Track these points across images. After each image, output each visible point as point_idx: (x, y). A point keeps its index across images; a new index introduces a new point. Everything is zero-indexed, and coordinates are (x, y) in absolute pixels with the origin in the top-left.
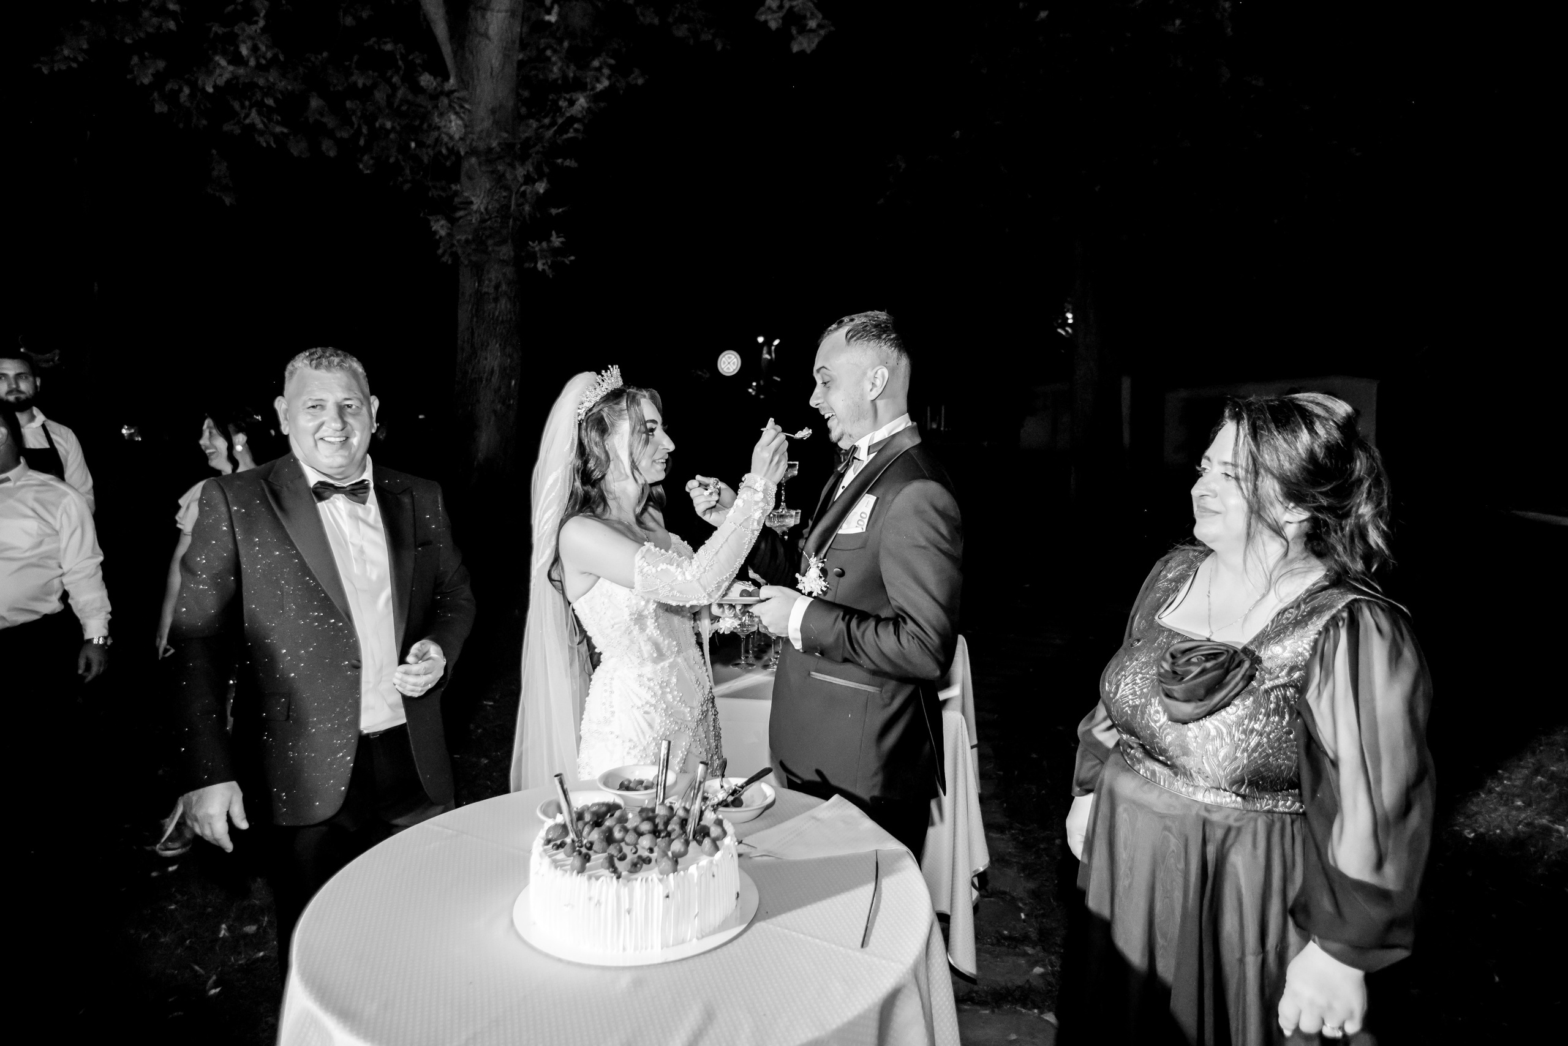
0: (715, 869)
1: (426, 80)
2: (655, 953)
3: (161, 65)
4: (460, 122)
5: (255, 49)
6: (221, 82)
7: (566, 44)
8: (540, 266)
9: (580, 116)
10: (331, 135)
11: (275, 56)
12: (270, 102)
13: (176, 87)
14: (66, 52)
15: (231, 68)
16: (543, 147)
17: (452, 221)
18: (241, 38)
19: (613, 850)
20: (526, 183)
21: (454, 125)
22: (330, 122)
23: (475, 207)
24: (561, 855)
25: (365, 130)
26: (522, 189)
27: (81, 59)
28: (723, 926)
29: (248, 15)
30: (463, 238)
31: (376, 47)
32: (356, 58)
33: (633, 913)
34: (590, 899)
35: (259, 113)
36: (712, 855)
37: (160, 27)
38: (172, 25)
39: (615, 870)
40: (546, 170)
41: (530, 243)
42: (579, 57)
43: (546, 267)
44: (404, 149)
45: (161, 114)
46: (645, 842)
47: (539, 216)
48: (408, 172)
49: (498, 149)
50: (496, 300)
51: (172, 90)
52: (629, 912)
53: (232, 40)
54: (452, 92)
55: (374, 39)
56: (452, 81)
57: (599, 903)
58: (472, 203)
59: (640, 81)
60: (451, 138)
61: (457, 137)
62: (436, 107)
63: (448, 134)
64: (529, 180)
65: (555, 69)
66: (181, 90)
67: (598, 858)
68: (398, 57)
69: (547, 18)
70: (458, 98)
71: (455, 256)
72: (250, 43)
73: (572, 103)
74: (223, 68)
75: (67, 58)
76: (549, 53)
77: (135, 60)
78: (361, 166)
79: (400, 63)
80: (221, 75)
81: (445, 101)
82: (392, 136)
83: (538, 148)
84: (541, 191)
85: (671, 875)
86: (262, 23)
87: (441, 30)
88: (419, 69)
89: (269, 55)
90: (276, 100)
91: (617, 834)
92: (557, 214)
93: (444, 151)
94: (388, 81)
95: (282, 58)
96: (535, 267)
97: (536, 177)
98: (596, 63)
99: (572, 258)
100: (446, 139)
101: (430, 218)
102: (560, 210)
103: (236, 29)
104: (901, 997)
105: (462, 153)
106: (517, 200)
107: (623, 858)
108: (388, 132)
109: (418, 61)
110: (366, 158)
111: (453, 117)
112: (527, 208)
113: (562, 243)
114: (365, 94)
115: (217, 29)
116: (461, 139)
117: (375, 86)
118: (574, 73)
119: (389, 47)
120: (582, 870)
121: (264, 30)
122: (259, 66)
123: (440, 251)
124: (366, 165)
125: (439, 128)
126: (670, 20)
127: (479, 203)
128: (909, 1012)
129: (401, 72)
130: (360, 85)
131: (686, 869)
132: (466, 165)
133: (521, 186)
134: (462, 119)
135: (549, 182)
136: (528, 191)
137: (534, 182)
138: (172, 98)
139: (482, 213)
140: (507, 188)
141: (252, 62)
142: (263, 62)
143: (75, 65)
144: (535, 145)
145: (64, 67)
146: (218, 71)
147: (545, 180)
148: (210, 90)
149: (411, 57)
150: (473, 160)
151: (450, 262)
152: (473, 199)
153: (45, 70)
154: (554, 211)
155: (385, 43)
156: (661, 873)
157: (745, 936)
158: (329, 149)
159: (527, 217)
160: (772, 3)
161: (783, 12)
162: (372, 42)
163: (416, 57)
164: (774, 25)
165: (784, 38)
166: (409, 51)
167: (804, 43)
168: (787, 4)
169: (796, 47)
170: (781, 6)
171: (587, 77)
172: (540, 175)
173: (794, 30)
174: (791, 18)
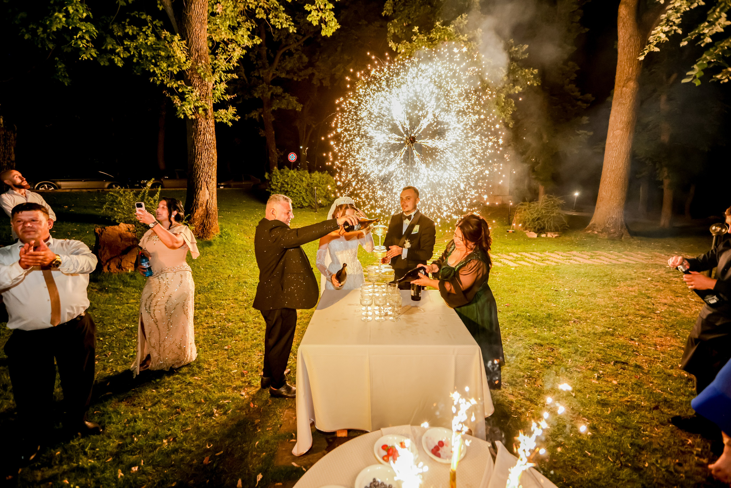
1: (165, 34)
3: (25, 14)
5: (77, 11)
6: (60, 26)
7: (227, 23)
8: (225, 121)
9: (237, 56)
11: (88, 16)
12: (87, 38)
13: (35, 27)
17: (181, 98)
21: (181, 56)
22: (118, 49)
25: (137, 55)
30: (189, 107)
31: (138, 16)
32: (128, 20)
40: (223, 79)
41: (219, 111)
42: (233, 29)
43: (228, 121)
45: (28, 39)
47: (222, 99)
48: (159, 75)
51: (33, 28)
53: (64, 4)
54: (179, 40)
56: (178, 35)
59: (259, 42)
60: (180, 61)
62: (171, 46)
64: (217, 83)
65: (223, 34)
66: (37, 29)
68: (148, 22)
69: (217, 11)
71: (185, 114)
72: (74, 8)
74: (60, 19)
76: (220, 26)
78: (135, 71)
79: (149, 24)
80: (60, 23)
81: (175, 44)
84: (223, 88)
87: (170, 11)
88: (159, 28)
89: (85, 15)
90: (91, 37)
92: (231, 99)
95: (91, 17)
96: (223, 121)
98: (241, 33)
99: (239, 118)
101: (171, 97)
102: (232, 97)
106: (211, 91)
108: (148, 57)
109: (158, 25)
110: (138, 68)
111: (181, 52)
112: (217, 95)
113: (235, 111)
114: (133, 38)
116: (184, 62)
117: (138, 34)
118: (232, 36)
119: (144, 17)
122: (81, 20)
123: (178, 113)
124: (138, 71)
125: (173, 57)
126: (270, 17)
127: (196, 93)
129: (151, 29)
130: (130, 33)
133: (214, 85)
134: (184, 53)
135: (226, 84)
136: (217, 88)
137: (219, 84)
138: (34, 33)
139: (197, 96)
140: (206, 85)
141: (76, 17)
142: (83, 17)
144: (218, 67)
146: (58, 20)
147: (224, 83)
148: (54, 30)
149: (154, 23)
154: (229, 97)
155: (142, 15)
158: (118, 62)
159: (217, 99)
160: (314, 13)
161: (319, 18)
162: (135, 13)
163: (158, 23)
164: (315, 23)
165: (319, 29)
166: (154, 19)
167: (327, 32)
168: (320, 14)
169: (323, 34)
170: (318, 15)
171: (239, 39)
172: (221, 81)
173: (323, 26)
174: (322, 21)
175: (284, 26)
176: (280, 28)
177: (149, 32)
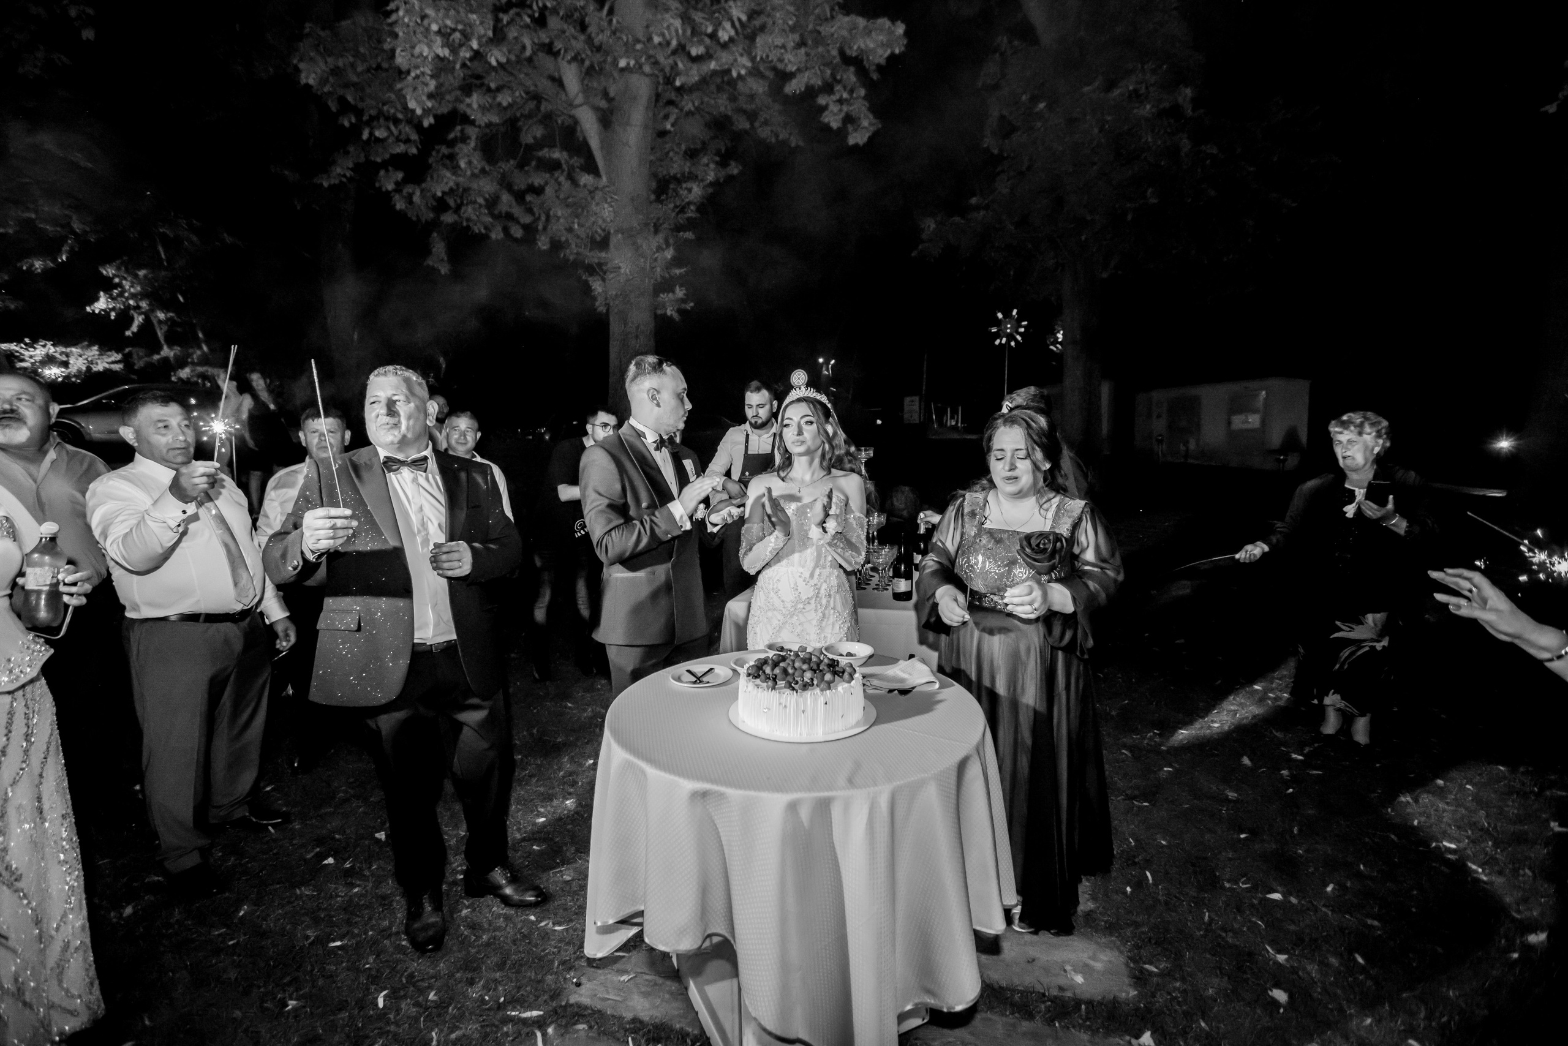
0: (852, 690)
1: (586, 179)
2: (819, 735)
3: (400, 175)
4: (611, 209)
5: (470, 163)
6: (446, 189)
7: (683, 147)
8: (669, 313)
9: (695, 201)
10: (516, 221)
11: (484, 167)
12: (481, 200)
13: (411, 191)
14: (339, 170)
15: (454, 178)
16: (670, 224)
17: (604, 280)
18: (460, 155)
19: (789, 678)
20: (657, 251)
21: (607, 212)
22: (517, 211)
23: (622, 271)
24: (758, 681)
25: (543, 218)
26: (656, 255)
27: (348, 175)
28: (857, 725)
29: (464, 139)
30: (614, 293)
31: (547, 156)
32: (534, 163)
33: (806, 713)
34: (780, 704)
35: (474, 209)
36: (849, 682)
37: (406, 152)
38: (414, 151)
39: (793, 689)
40: (671, 241)
41: (662, 295)
42: (692, 154)
43: (673, 312)
44: (570, 230)
45: (401, 210)
46: (808, 675)
47: (667, 275)
48: (574, 246)
49: (639, 228)
50: (637, 337)
51: (408, 193)
52: (803, 712)
53: (452, 157)
54: (604, 187)
55: (546, 150)
56: (604, 179)
57: (785, 706)
58: (619, 268)
59: (735, 172)
60: (604, 221)
61: (608, 220)
62: (593, 198)
63: (602, 217)
64: (659, 249)
65: (675, 166)
66: (413, 193)
67: (781, 683)
68: (563, 162)
70: (609, 192)
71: (607, 305)
72: (466, 160)
73: (690, 190)
74: (449, 178)
75: (339, 174)
76: (671, 154)
77: (382, 173)
78: (540, 244)
79: (564, 166)
80: (447, 183)
81: (599, 195)
82: (562, 220)
83: (666, 226)
84: (669, 257)
85: (828, 692)
86: (473, 144)
87: (594, 143)
88: (578, 170)
89: (479, 167)
91: (790, 671)
92: (680, 274)
93: (599, 230)
94: (556, 180)
95: (487, 168)
96: (665, 314)
97: (664, 246)
98: (705, 160)
99: (692, 304)
100: (600, 222)
101: (590, 279)
102: (682, 270)
103: (457, 149)
104: (970, 762)
105: (612, 231)
106: (650, 263)
107: (797, 683)
108: (558, 218)
109: (576, 164)
110: (543, 238)
111: (606, 206)
112: (658, 269)
113: (685, 294)
114: (538, 191)
115: (444, 150)
116: (611, 221)
117: (546, 183)
118: (689, 168)
119: (557, 155)
120: (774, 688)
121: (475, 150)
122: (473, 175)
123: (597, 304)
124: (543, 243)
125: (596, 214)
126: (757, 124)
127: (626, 268)
128: (974, 771)
129: (565, 173)
130: (536, 184)
131: (836, 689)
132: (614, 240)
133: (654, 253)
134: (612, 206)
135: (675, 249)
136: (659, 258)
137: (663, 250)
138: (409, 199)
139: (627, 275)
140: (642, 255)
141: (469, 173)
142: (476, 171)
143: (344, 180)
144: (664, 223)
145: (337, 182)
146: (445, 180)
147: (671, 248)
148: (439, 194)
149: (571, 162)
150: (620, 236)
151: (604, 311)
152: (621, 264)
153: (326, 184)
154: (678, 271)
155: (554, 152)
156: (822, 690)
157: (868, 731)
158: (517, 232)
159: (659, 276)
160: (834, 108)
161: (842, 115)
162: (545, 153)
163: (576, 161)
164: (835, 125)
165: (842, 133)
166: (571, 157)
167: (857, 138)
168: (845, 108)
169: (851, 141)
170: (841, 110)
171: (699, 171)
172: (668, 245)
173: (850, 128)
174: (849, 119)
175: (781, 137)
176: (773, 140)
177: (562, 179)
